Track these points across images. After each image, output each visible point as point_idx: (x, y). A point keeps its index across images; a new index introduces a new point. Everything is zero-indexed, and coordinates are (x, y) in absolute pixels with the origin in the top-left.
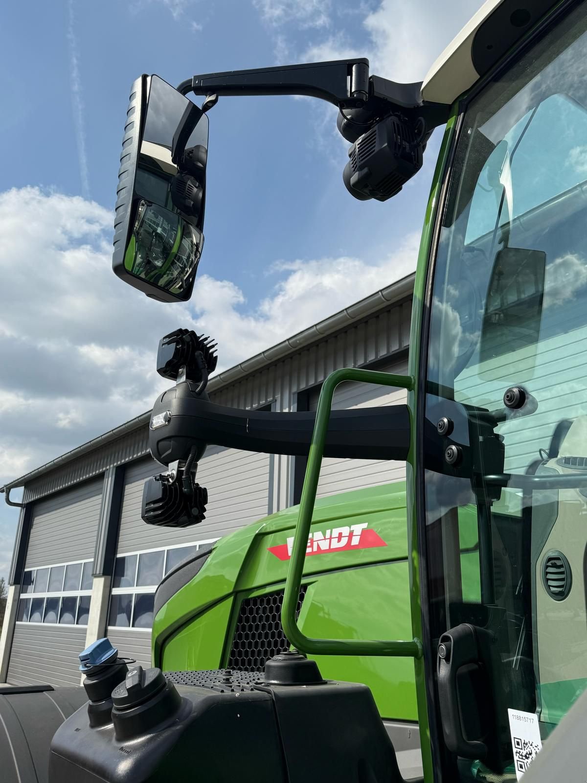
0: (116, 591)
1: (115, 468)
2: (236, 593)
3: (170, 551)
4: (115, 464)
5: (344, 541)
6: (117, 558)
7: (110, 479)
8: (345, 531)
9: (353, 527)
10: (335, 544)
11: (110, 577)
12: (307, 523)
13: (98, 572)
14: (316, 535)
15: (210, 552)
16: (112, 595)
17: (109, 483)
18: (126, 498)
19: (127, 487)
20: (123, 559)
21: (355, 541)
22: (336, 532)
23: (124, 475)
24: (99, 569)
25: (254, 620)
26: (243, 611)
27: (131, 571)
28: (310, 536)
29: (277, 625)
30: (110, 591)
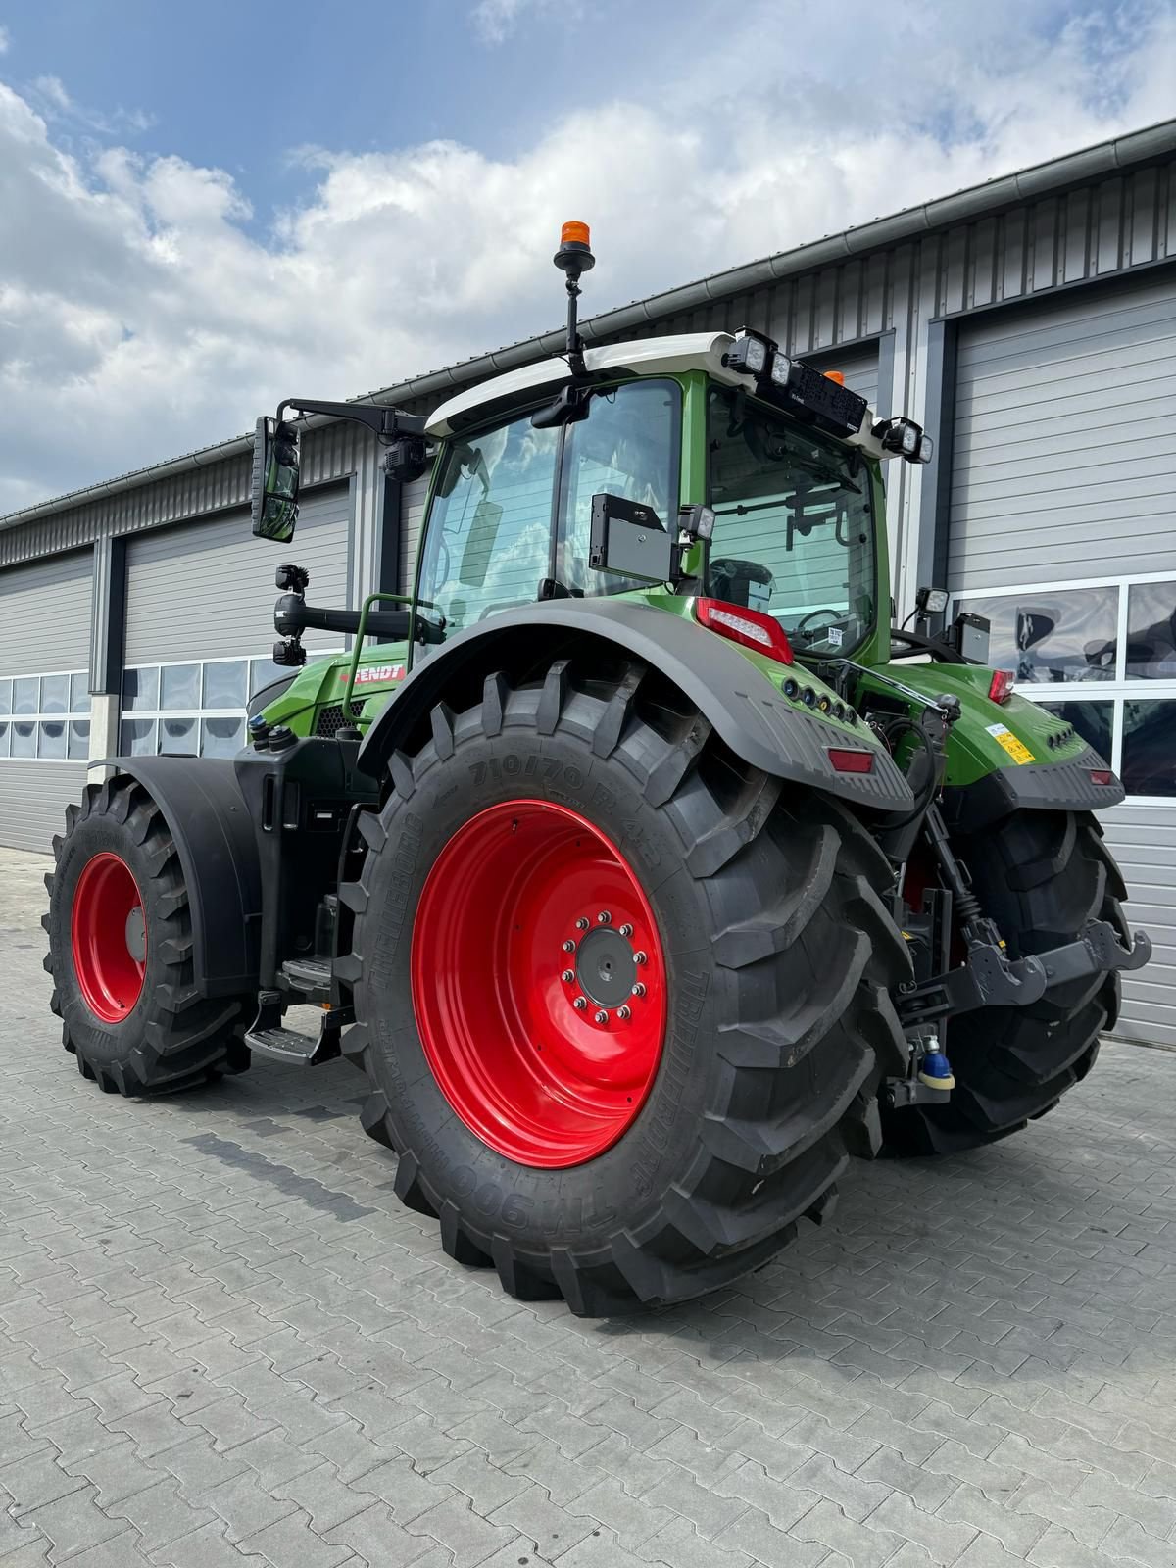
0: (126, 715)
1: (110, 541)
2: (317, 704)
3: (208, 667)
4: (110, 534)
5: (388, 675)
6: (125, 671)
7: (103, 555)
8: (389, 668)
9: (394, 667)
10: (383, 677)
11: (117, 696)
12: (357, 663)
13: (98, 689)
14: (362, 671)
15: (296, 676)
16: (122, 721)
17: (103, 560)
18: (131, 586)
19: (132, 570)
20: (134, 673)
21: (395, 675)
22: (384, 669)
23: (125, 550)
24: (100, 682)
25: (330, 721)
26: (322, 716)
27: (147, 689)
28: (358, 671)
29: (342, 715)
30: (119, 715)
